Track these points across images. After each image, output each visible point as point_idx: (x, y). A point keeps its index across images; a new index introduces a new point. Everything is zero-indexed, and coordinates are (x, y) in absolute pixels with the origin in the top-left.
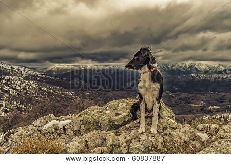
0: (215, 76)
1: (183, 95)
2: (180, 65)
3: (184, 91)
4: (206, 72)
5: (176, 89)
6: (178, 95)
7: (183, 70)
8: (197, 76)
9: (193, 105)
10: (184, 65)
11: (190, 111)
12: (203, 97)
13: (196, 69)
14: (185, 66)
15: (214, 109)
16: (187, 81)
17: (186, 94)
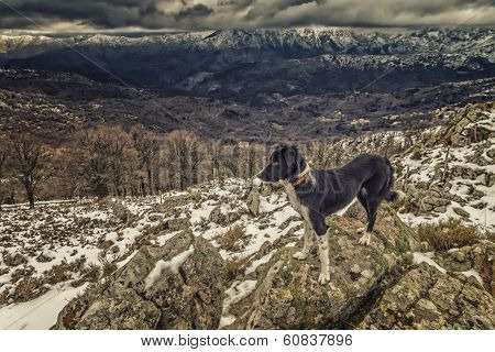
0: (366, 58)
1: (306, 101)
2: (302, 35)
3: (307, 92)
4: (352, 51)
5: (293, 87)
6: (296, 101)
7: (308, 47)
8: (335, 59)
9: (324, 120)
10: (310, 35)
11: (318, 132)
12: (341, 103)
13: (332, 43)
14: (313, 37)
15: (360, 125)
16: (314, 70)
17: (312, 97)
